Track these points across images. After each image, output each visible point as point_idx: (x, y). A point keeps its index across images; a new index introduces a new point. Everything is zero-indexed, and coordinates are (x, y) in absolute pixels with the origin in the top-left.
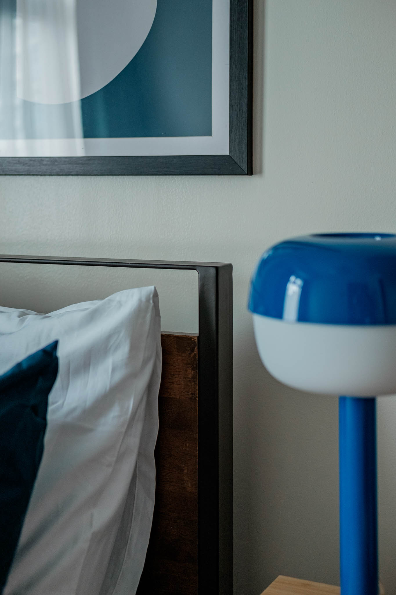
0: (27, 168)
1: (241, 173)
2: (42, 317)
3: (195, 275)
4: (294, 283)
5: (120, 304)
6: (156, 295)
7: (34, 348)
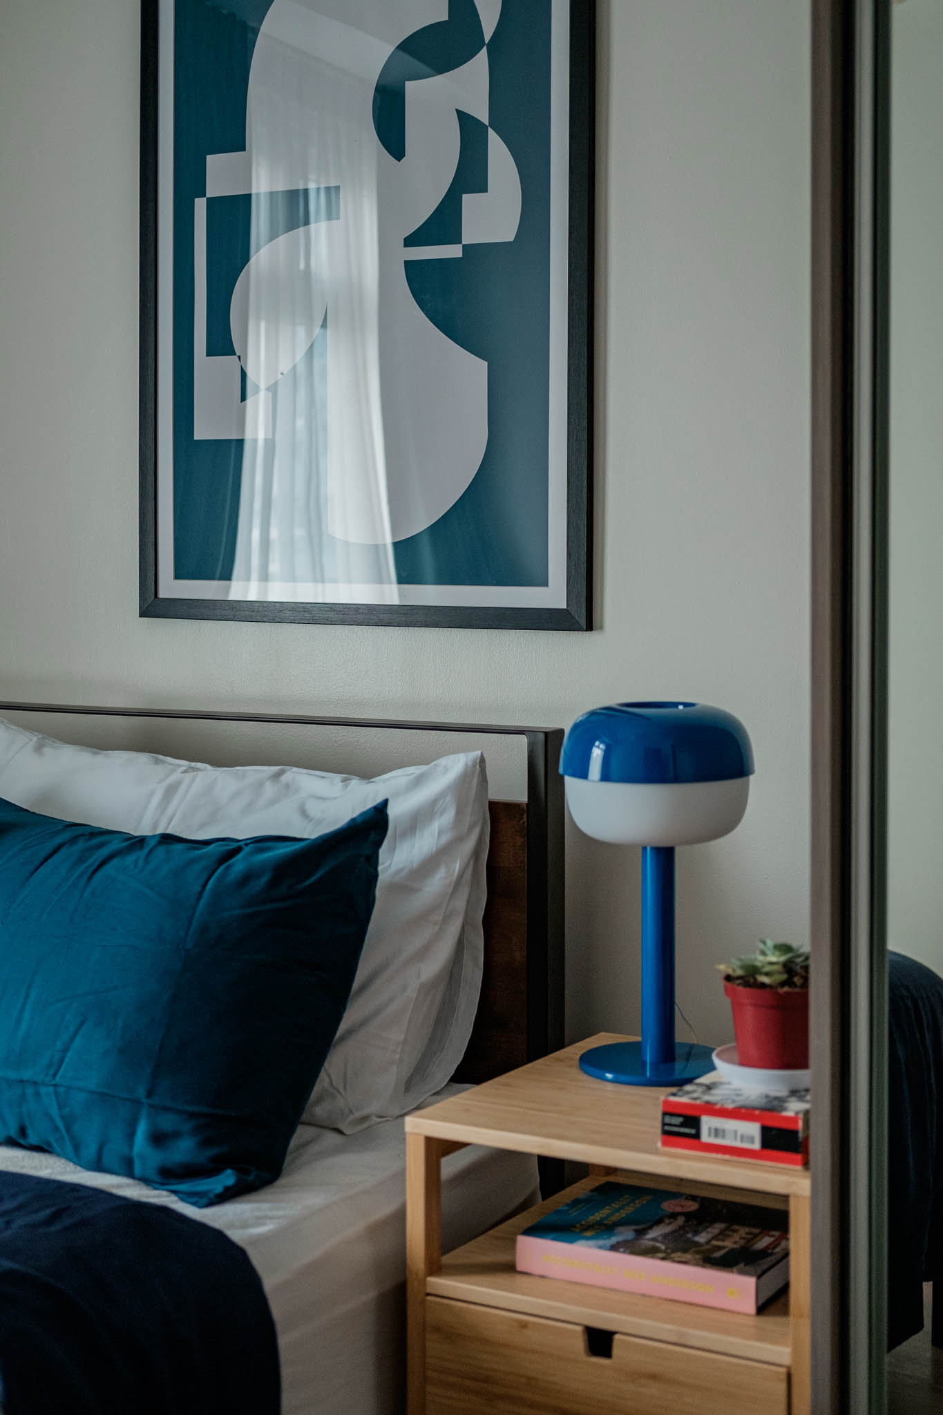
0: (341, 616)
1: (580, 629)
2: (367, 781)
3: (523, 740)
4: (598, 747)
5: (446, 769)
6: (482, 760)
7: (370, 805)
